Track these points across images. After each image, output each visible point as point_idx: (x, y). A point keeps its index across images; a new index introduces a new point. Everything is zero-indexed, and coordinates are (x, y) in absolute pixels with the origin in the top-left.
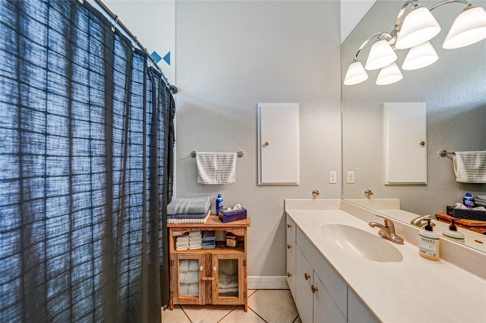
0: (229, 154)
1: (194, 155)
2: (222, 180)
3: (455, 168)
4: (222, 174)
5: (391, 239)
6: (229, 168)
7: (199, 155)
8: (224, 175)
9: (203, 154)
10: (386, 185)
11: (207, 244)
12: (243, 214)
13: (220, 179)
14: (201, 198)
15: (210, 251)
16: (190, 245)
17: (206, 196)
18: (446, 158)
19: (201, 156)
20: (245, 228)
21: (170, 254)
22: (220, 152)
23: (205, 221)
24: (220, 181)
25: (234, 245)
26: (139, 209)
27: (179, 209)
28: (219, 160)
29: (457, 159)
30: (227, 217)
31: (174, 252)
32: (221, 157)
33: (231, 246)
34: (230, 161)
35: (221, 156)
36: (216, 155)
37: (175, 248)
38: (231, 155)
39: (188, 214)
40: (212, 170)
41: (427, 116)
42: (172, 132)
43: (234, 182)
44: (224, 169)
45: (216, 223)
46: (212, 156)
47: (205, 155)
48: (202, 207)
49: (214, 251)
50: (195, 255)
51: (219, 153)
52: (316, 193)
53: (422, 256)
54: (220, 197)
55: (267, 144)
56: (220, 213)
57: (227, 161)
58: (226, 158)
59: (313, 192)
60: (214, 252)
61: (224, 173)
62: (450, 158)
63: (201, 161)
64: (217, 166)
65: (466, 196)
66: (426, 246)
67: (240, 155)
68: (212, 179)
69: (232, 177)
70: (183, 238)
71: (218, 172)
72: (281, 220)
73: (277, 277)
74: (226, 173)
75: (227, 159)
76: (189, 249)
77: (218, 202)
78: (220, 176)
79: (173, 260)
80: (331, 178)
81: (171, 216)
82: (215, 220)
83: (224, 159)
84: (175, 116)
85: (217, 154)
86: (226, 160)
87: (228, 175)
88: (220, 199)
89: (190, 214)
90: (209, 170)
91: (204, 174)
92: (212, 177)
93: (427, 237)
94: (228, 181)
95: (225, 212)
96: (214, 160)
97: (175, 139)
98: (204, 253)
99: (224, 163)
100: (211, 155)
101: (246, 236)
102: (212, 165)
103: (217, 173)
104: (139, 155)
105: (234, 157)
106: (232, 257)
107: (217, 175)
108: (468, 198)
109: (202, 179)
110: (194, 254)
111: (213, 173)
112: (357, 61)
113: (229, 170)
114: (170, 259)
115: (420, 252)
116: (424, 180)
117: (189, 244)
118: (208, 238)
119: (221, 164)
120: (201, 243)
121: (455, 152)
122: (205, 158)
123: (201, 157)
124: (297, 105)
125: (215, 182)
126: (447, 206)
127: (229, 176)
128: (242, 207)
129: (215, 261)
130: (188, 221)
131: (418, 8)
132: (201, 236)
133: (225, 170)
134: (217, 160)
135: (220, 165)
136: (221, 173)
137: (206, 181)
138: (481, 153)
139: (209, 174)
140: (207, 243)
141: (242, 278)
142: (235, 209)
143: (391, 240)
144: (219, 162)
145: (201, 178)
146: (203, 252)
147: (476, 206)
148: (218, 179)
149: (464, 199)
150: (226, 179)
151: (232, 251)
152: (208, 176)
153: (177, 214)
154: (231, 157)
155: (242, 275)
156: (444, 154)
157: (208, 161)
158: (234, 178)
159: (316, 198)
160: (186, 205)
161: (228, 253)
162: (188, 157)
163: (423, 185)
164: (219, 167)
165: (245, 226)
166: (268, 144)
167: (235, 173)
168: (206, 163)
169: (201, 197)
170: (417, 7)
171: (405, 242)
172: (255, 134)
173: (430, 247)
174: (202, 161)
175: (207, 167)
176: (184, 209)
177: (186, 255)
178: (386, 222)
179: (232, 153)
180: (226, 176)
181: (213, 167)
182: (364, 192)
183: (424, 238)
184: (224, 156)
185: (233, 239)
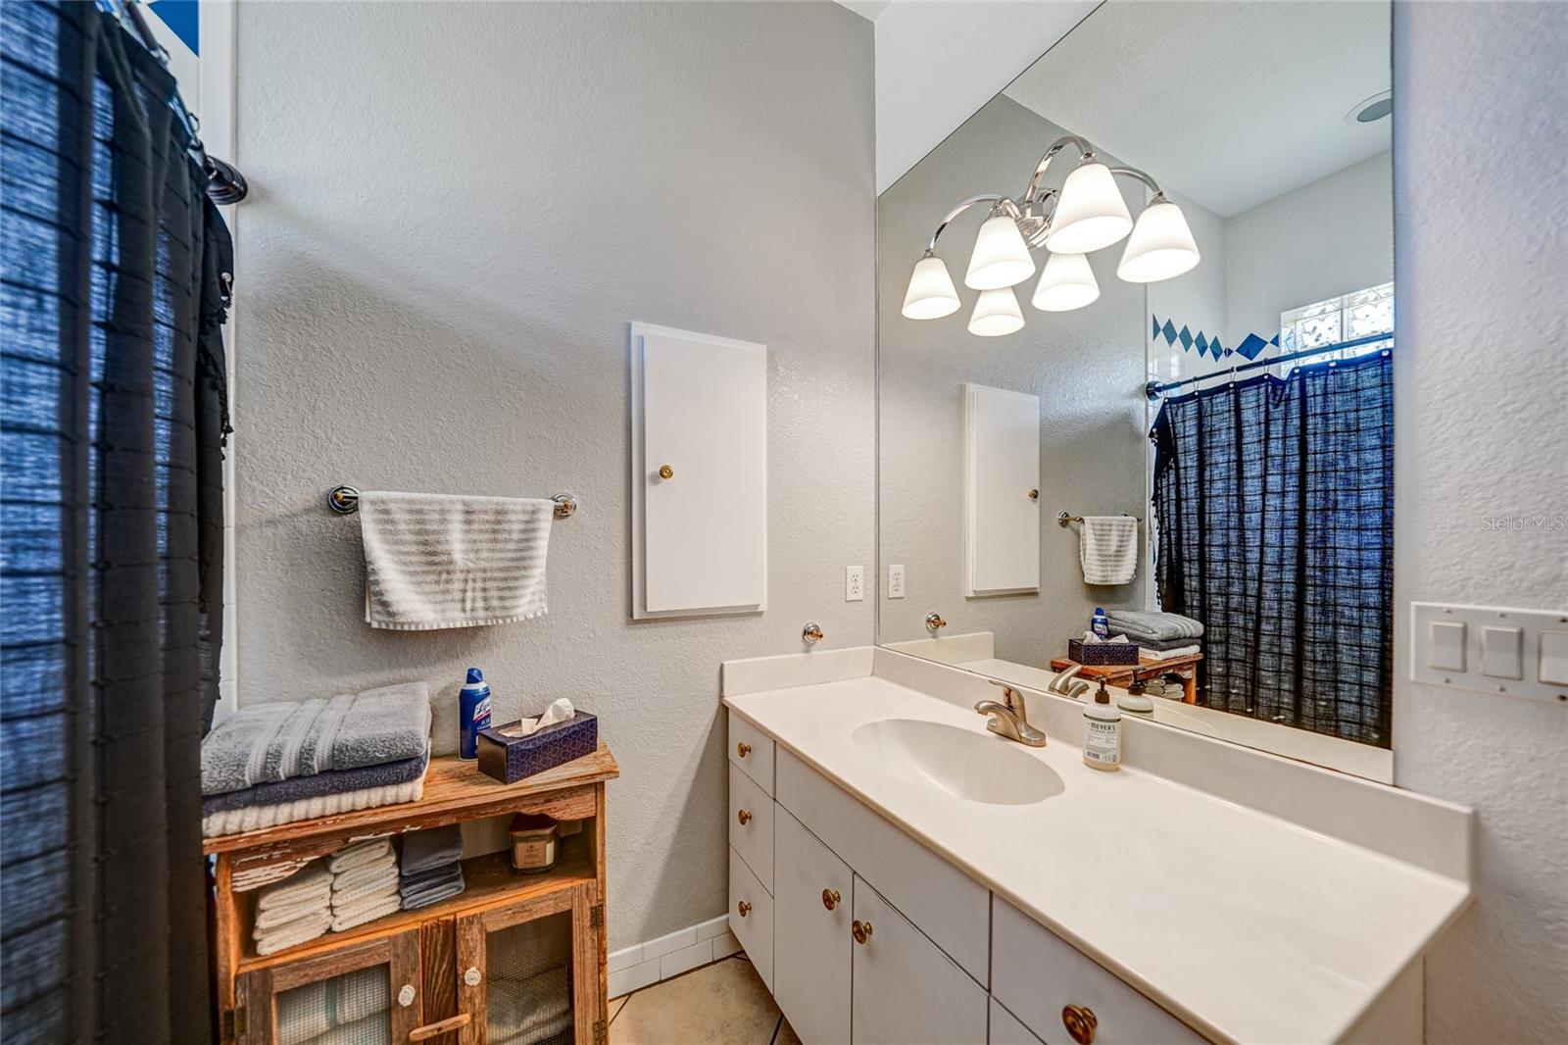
0: (518, 503)
1: (342, 505)
2: (487, 609)
3: (1082, 553)
4: (489, 584)
5: (1021, 737)
6: (523, 559)
7: (372, 503)
8: (500, 589)
9: (395, 501)
10: (968, 599)
11: (428, 883)
12: (583, 735)
13: (480, 604)
14: (384, 694)
15: (443, 913)
16: (337, 911)
17: (408, 681)
18: (1068, 530)
19: (384, 511)
20: (598, 788)
21: (221, 985)
22: (472, 493)
23: (415, 789)
24: (481, 613)
25: (549, 860)
26: (38, 804)
27: (274, 756)
28: (476, 526)
29: (1087, 532)
30: (523, 756)
31: (243, 970)
32: (482, 517)
33: (538, 865)
34: (525, 531)
35: (485, 512)
36: (459, 507)
37: (249, 947)
38: (531, 508)
39: (331, 771)
40: (440, 568)
41: (1041, 430)
42: (214, 387)
43: (539, 614)
44: (496, 565)
45: (475, 790)
46: (442, 512)
47: (403, 506)
48: (402, 730)
49: (459, 906)
50: (369, 950)
51: (473, 497)
52: (811, 634)
53: (1089, 766)
54: (477, 681)
55: (665, 473)
56: (482, 746)
57: (510, 532)
58: (507, 518)
59: (805, 633)
60: (465, 909)
61: (495, 579)
62: (1073, 530)
63: (383, 532)
64: (466, 552)
65: (1097, 613)
66: (1100, 740)
67: (561, 512)
68: (439, 607)
69: (533, 594)
70: (300, 886)
71: (471, 576)
72: (711, 732)
73: (698, 926)
74: (505, 579)
75: (510, 522)
76: (330, 931)
77: (468, 701)
78: (479, 594)
79: (243, 1010)
80: (850, 584)
81: (230, 798)
82: (462, 777)
83: (499, 522)
84: (231, 312)
85: (465, 503)
86: (506, 526)
87: (516, 588)
88: (480, 687)
89: (342, 772)
90: (425, 568)
91: (402, 586)
92: (440, 597)
93: (1101, 720)
94: (513, 612)
95: (513, 738)
96: (449, 526)
97: (232, 423)
98: (418, 926)
99: (495, 540)
100: (437, 507)
101: (603, 816)
102: (440, 548)
103: (466, 581)
104: (40, 495)
105: (542, 516)
106: (547, 910)
107: (464, 591)
108: (1099, 618)
109: (393, 609)
110: (362, 944)
111: (447, 582)
112: (935, 257)
113: (519, 568)
114: (223, 1008)
115: (1085, 758)
116: (1033, 582)
117: (331, 907)
118: (430, 859)
119: (485, 546)
120: (395, 889)
121: (1084, 518)
122: (407, 517)
123: (386, 512)
124: (761, 350)
125: (454, 620)
126: (1071, 641)
127: (519, 592)
128: (576, 711)
129: (474, 942)
130: (331, 803)
131: (1091, 163)
132: (393, 859)
133: (501, 570)
134: (465, 527)
135: (479, 546)
136: (484, 580)
137: (413, 617)
138: (1119, 521)
139: (428, 588)
140: (425, 880)
141: (588, 975)
142: (549, 719)
143: (1020, 740)
144: (476, 537)
145: (385, 604)
146: (411, 924)
147: (1111, 635)
148: (468, 605)
149: (1094, 621)
150: (508, 603)
151: (544, 884)
152: (423, 598)
153: (265, 784)
154: (526, 517)
155: (588, 962)
156: (1064, 523)
157: (419, 533)
158: (541, 600)
159: (812, 648)
160: (312, 734)
161: (530, 896)
162: (307, 511)
163: (1032, 594)
164: (472, 555)
165: (598, 779)
166: (671, 474)
167: (543, 578)
168: (409, 537)
169: (381, 690)
170: (1089, 159)
171: (1048, 740)
172: (621, 431)
173: (1108, 741)
174: (391, 532)
175: (414, 559)
176: (306, 754)
177: (319, 964)
178: (1008, 695)
179: (535, 501)
180: (507, 594)
181: (445, 558)
182: (925, 620)
183: (1096, 722)
184: (498, 512)
185: (542, 838)
